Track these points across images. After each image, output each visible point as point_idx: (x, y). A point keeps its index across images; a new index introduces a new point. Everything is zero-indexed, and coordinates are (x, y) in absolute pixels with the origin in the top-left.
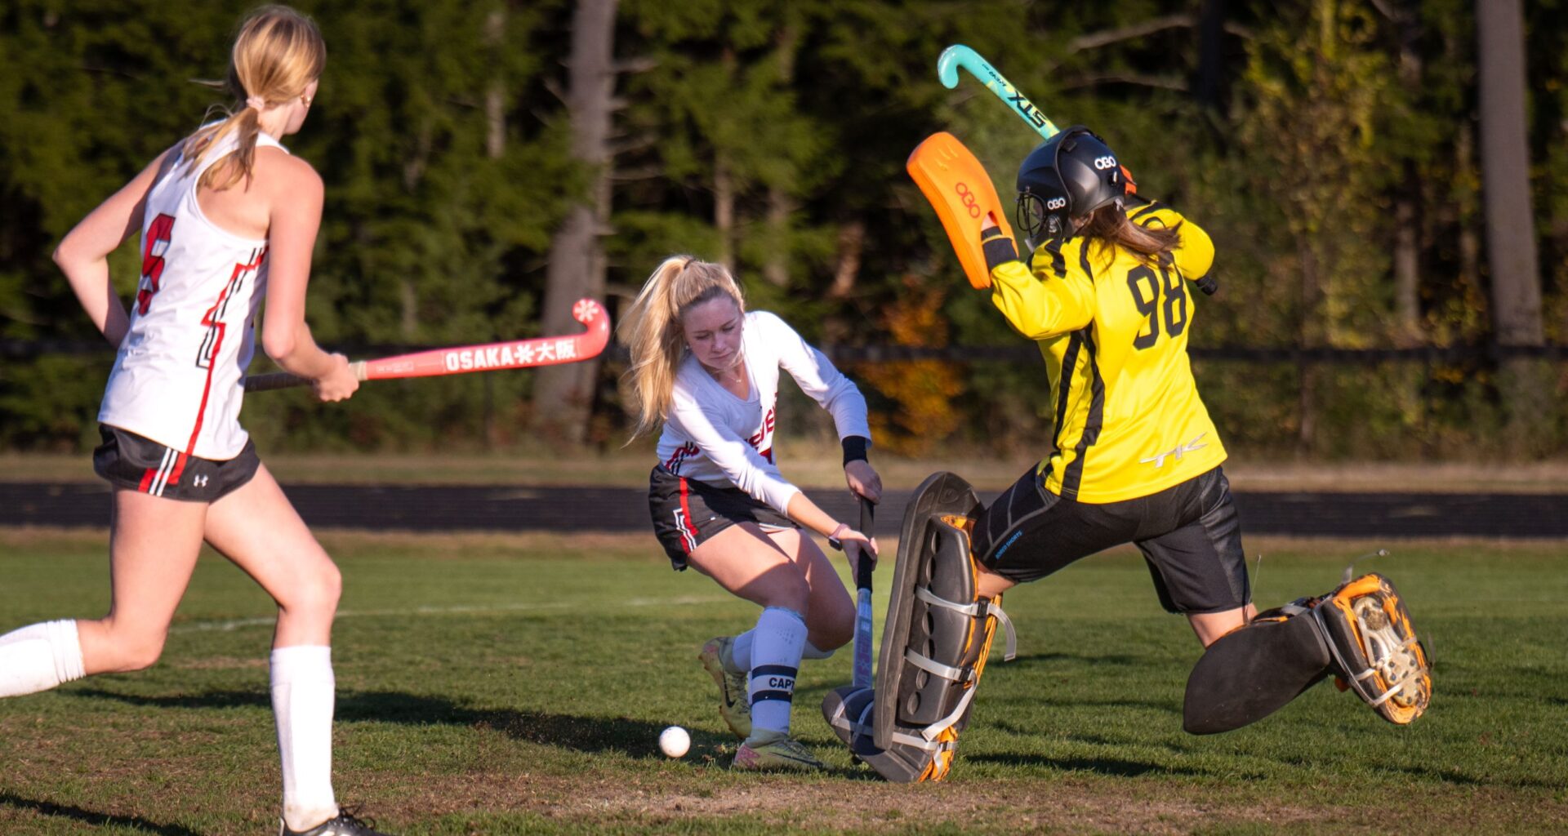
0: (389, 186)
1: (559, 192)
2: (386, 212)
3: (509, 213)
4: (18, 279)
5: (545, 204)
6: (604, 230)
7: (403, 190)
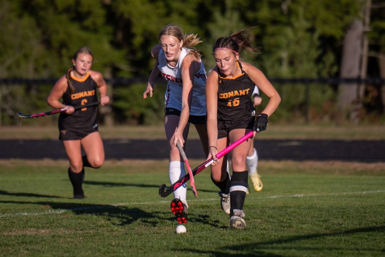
0: (276, 12)
1: (347, 13)
2: (274, 22)
3: (325, 22)
4: (124, 52)
5: (341, 19)
6: (367, 29)
7: (282, 13)
